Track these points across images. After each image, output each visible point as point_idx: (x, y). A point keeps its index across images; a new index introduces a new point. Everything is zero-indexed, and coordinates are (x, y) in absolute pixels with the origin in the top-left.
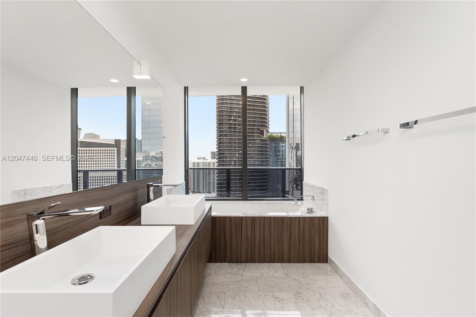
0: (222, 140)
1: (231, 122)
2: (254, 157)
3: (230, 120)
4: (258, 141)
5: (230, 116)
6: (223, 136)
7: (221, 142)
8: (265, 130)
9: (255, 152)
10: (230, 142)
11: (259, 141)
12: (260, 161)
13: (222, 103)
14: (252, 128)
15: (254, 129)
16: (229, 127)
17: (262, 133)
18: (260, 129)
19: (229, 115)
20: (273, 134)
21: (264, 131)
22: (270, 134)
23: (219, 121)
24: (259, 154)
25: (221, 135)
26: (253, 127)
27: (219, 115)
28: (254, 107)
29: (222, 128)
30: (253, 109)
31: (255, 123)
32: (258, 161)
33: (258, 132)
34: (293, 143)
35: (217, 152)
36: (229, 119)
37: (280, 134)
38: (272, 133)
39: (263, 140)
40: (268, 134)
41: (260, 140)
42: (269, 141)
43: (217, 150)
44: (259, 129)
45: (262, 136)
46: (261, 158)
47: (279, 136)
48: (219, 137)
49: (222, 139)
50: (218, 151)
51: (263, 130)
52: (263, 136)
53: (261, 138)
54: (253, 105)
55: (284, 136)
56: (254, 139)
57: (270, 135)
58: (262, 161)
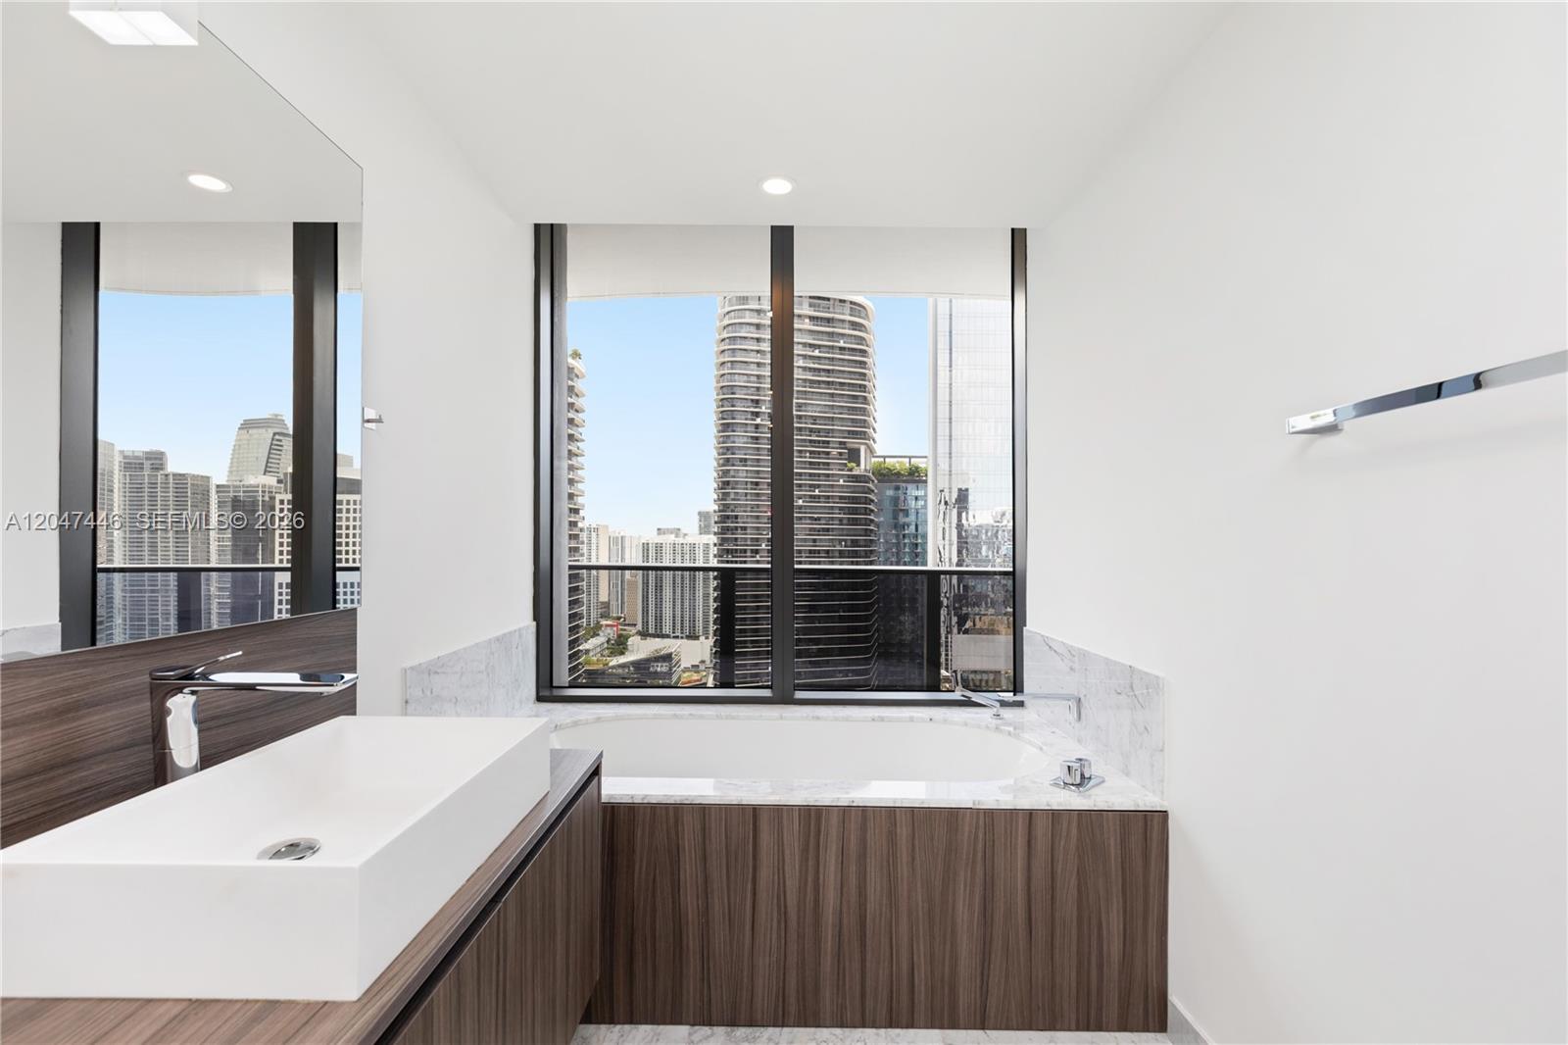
0: (734, 477)
1: (758, 421)
2: (828, 530)
3: (757, 414)
4: (841, 482)
5: (757, 402)
6: (733, 465)
7: (728, 483)
8: (863, 449)
9: (832, 513)
10: (757, 484)
11: (844, 481)
12: (849, 543)
13: (732, 362)
14: (824, 442)
15: (828, 442)
16: (752, 437)
17: (854, 455)
18: (848, 445)
19: (752, 400)
20: (887, 460)
21: (859, 450)
22: (877, 459)
23: (724, 419)
24: (845, 522)
25: (728, 460)
26: (826, 437)
27: (722, 400)
28: (828, 377)
29: (732, 439)
30: (828, 383)
31: (833, 425)
32: (840, 541)
33: (840, 454)
34: (950, 488)
35: (715, 511)
36: (752, 413)
37: (907, 460)
38: (884, 457)
39: (857, 478)
40: (873, 460)
41: (849, 476)
42: (876, 481)
43: (716, 508)
44: (845, 443)
45: (854, 465)
46: (852, 533)
47: (908, 465)
48: (723, 465)
49: (732, 473)
50: (720, 511)
51: (856, 446)
52: (858, 465)
53: (851, 470)
54: (828, 371)
55: (922, 466)
56: (828, 475)
57: (880, 463)
58: (855, 543)
